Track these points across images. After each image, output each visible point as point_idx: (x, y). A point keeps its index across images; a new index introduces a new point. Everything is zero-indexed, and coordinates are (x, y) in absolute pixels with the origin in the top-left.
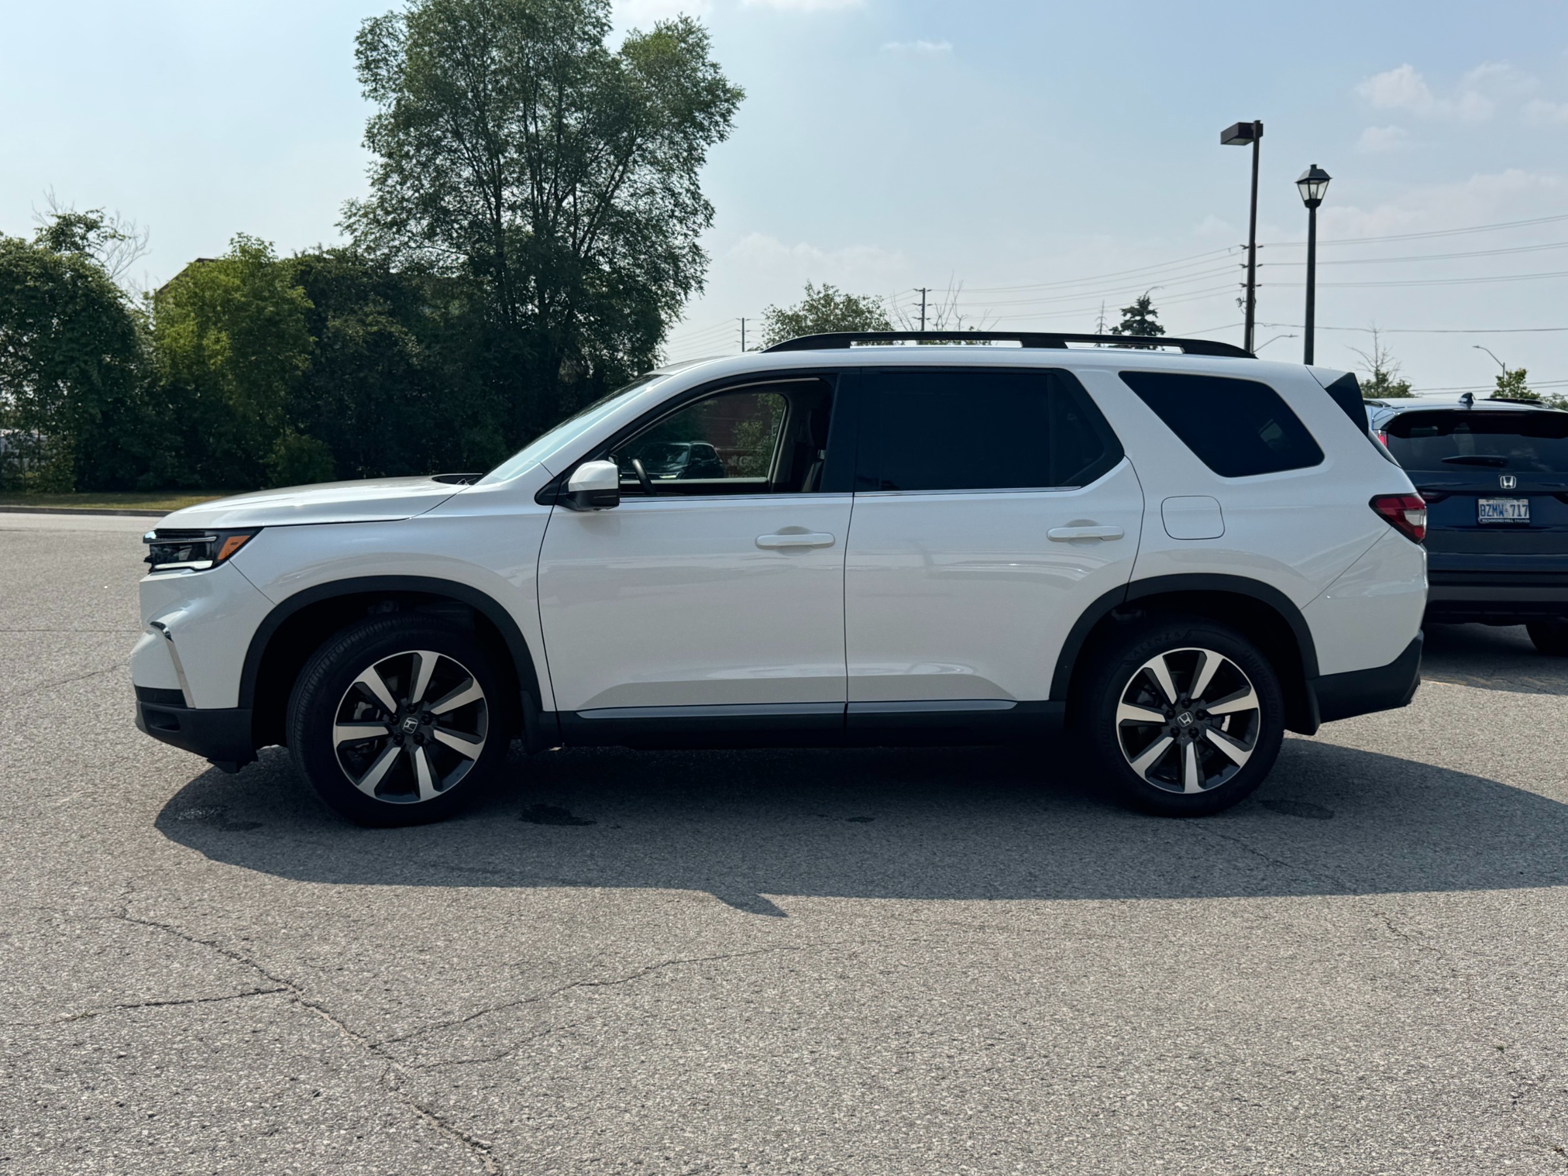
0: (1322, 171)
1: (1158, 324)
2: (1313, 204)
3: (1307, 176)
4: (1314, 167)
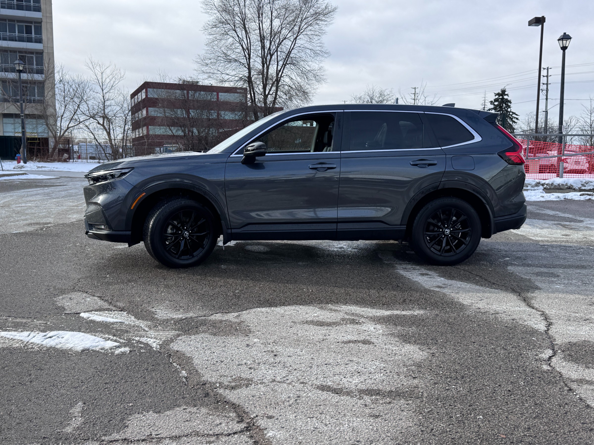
0: (568, 35)
1: (509, 99)
2: (564, 48)
3: (562, 37)
4: (565, 33)
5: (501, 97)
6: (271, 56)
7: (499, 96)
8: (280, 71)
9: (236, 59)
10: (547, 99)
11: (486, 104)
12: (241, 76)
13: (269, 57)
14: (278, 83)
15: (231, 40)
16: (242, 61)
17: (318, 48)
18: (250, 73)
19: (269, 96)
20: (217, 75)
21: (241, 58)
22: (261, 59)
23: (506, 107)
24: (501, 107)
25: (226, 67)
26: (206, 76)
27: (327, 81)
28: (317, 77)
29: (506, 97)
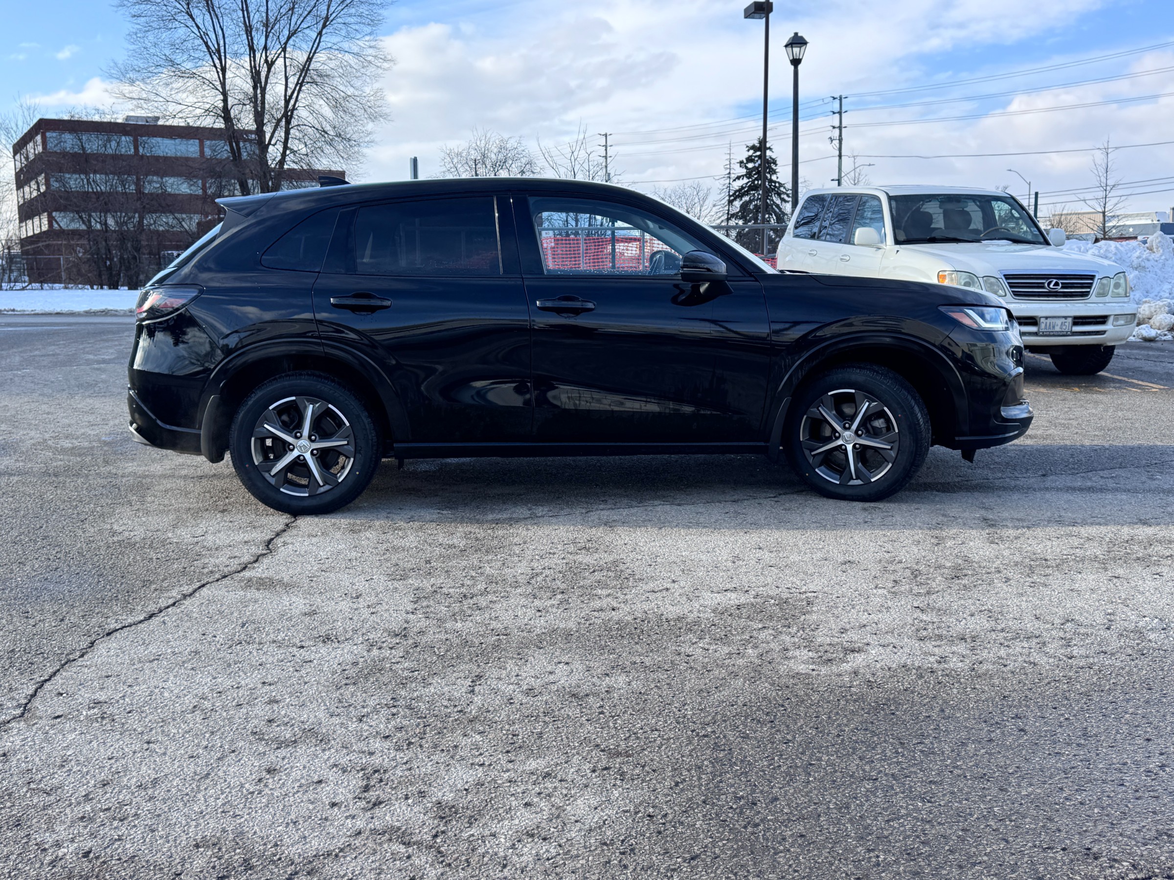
0: (802, 38)
1: (773, 157)
2: (796, 62)
3: (791, 42)
4: (796, 34)
5: (758, 153)
6: (270, 65)
7: (755, 152)
8: (291, 97)
9: (194, 71)
10: (840, 156)
11: (732, 166)
12: (208, 106)
13: (265, 69)
14: (288, 122)
15: (182, 32)
16: (208, 76)
17: (371, 51)
18: (225, 101)
19: (271, 148)
20: (156, 104)
21: (205, 68)
22: (248, 73)
23: (769, 173)
24: (759, 173)
25: (175, 85)
26: (130, 105)
27: (389, 118)
28: (369, 110)
29: (767, 153)
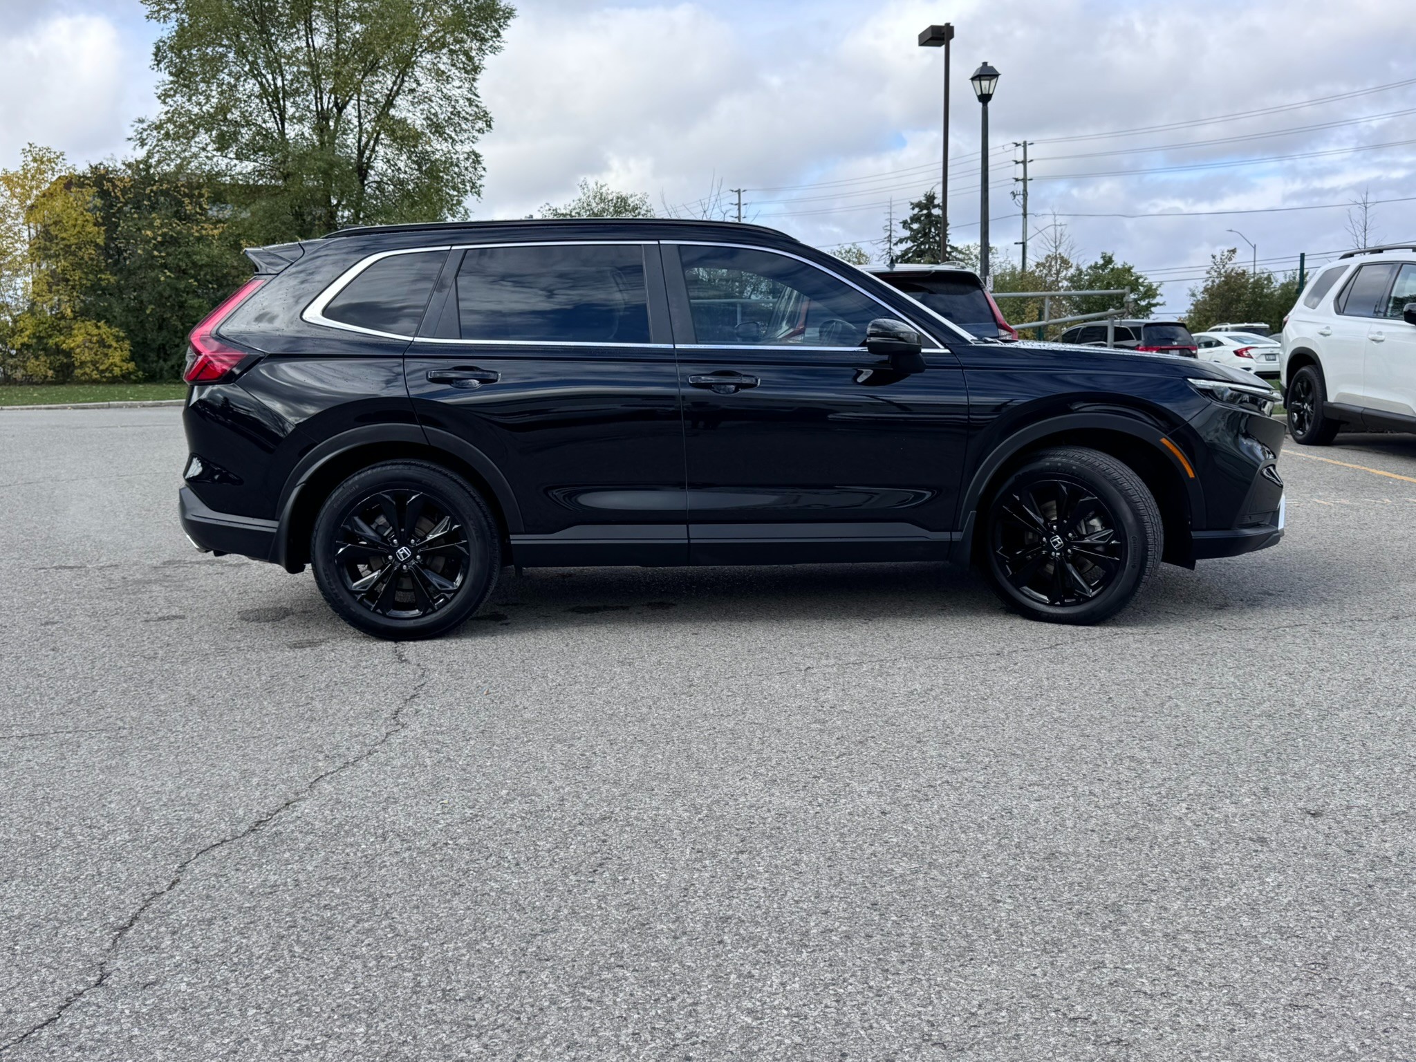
0: (992, 68)
1: (943, 217)
2: (985, 98)
3: (979, 73)
4: (985, 64)
5: (925, 212)
6: (340, 110)
7: (922, 210)
8: (366, 147)
10: (1025, 215)
11: (893, 227)
13: (335, 114)
22: (313, 118)
23: (938, 235)
24: (925, 235)
29: (936, 212)
